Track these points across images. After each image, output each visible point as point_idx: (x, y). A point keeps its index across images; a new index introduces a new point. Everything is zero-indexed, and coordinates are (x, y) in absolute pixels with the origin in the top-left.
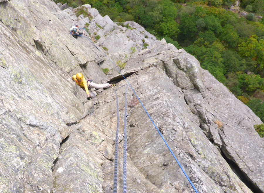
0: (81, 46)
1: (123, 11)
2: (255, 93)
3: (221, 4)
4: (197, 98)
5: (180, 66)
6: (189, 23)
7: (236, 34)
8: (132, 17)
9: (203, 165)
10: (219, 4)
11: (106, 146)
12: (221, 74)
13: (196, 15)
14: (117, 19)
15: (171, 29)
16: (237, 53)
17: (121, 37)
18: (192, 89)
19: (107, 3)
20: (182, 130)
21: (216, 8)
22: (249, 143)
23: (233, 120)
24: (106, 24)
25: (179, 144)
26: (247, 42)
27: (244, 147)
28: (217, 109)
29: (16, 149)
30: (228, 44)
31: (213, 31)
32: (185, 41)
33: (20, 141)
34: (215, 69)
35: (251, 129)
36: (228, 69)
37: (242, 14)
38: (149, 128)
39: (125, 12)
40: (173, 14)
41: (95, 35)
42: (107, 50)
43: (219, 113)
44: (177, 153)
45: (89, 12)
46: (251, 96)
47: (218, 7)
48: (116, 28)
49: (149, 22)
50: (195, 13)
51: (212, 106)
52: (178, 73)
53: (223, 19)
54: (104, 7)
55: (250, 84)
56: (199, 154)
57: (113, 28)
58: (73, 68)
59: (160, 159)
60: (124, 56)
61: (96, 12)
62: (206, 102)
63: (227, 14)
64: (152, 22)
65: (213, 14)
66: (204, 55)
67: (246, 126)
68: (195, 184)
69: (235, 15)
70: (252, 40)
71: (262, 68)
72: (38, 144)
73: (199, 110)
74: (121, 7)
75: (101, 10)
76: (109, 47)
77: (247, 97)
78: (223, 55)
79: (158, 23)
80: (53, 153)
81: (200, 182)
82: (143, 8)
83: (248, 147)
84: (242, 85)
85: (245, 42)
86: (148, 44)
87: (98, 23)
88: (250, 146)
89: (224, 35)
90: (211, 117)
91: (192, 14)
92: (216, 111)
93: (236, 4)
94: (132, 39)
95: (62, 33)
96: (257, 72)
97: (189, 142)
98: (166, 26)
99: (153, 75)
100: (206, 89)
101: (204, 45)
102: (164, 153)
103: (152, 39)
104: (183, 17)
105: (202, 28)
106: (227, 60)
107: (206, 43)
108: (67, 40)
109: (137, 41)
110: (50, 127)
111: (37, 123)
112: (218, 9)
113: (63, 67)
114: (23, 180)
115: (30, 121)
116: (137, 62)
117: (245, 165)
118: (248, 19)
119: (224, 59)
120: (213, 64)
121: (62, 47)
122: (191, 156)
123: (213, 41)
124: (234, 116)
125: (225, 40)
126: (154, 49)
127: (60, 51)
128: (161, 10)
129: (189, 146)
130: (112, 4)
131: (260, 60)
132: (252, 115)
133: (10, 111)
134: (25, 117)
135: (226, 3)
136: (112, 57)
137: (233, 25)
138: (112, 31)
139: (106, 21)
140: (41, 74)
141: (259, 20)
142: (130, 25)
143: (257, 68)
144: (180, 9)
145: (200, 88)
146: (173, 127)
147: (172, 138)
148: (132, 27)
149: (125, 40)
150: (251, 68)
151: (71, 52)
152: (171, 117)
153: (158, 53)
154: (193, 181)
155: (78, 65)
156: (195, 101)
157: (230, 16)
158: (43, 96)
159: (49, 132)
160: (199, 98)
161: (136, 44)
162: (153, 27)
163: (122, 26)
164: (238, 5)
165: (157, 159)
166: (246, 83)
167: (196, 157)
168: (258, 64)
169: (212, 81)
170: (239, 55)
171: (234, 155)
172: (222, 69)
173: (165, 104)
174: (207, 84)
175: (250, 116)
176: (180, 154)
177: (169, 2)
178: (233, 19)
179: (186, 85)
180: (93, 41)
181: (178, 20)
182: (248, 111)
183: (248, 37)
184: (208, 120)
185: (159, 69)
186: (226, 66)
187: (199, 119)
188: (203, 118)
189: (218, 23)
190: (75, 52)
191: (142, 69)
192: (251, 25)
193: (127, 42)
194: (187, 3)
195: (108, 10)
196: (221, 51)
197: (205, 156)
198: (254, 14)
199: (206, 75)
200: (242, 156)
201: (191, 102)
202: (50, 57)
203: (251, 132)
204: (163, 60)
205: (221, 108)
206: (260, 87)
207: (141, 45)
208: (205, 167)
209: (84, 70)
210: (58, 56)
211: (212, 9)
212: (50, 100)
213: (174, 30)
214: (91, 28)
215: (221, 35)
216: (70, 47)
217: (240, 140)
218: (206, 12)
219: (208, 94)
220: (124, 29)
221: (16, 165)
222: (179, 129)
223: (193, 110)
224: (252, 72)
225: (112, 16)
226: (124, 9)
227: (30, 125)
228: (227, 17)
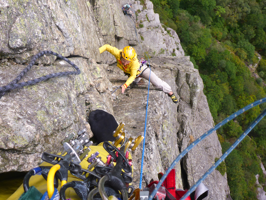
0: (125, 23)
1: (172, 19)
2: (232, 139)
3: (245, 58)
4: (187, 112)
5: (189, 81)
6: (214, 58)
7: (243, 87)
8: (176, 28)
9: (161, 147)
10: (243, 58)
11: (101, 82)
12: (216, 110)
13: (222, 56)
14: (164, 22)
15: (200, 54)
16: (236, 102)
17: (160, 37)
18: (188, 102)
19: (163, 5)
20: (161, 115)
21: (239, 59)
22: (204, 165)
23: (203, 143)
24: (153, 20)
25: (153, 123)
26: (246, 98)
27: (199, 166)
28: (197, 128)
29: (42, 26)
30: (233, 91)
31: (228, 75)
32: (204, 70)
33: (46, 26)
34: (214, 104)
35: (212, 157)
36: (222, 110)
37: (254, 75)
38: (138, 102)
39: (173, 20)
40: (207, 44)
41: (141, 23)
42: (143, 40)
43: (196, 132)
44: (148, 125)
45: (146, 2)
46: (228, 139)
47: (241, 60)
48: (159, 28)
49: (186, 39)
50: (223, 54)
51: (194, 124)
52: (184, 85)
53: (239, 70)
54: (160, 6)
55: (231, 130)
56: (163, 139)
57: (157, 26)
58: (108, 34)
59: (134, 123)
60: (153, 52)
61: (152, 6)
62: (192, 118)
63: (245, 69)
64: (189, 40)
65: (235, 62)
66: (212, 88)
67: (210, 153)
68: (147, 148)
69: (250, 73)
70: (251, 98)
71: (247, 123)
72: (57, 38)
73: (184, 121)
74: (172, 14)
75: (156, 7)
76: (146, 38)
77: (225, 138)
78: (225, 97)
79: (192, 44)
80: (63, 51)
81: (151, 151)
82: (188, 25)
83: (202, 168)
84: (226, 127)
85: (245, 96)
86: (176, 54)
87: (148, 15)
88: (204, 168)
89: (234, 83)
90: (189, 131)
91: (220, 53)
92: (195, 129)
93: (254, 65)
94: (167, 44)
95: (116, 3)
96: (241, 124)
97: (161, 126)
98: (197, 50)
99: (165, 75)
100: (198, 109)
101: (216, 81)
102: (139, 121)
103: (181, 53)
104: (213, 51)
105: (222, 67)
106: (226, 103)
107: (218, 80)
108: (117, 11)
109: (169, 47)
110: (70, 39)
111: (63, 29)
112: (240, 61)
113: (102, 28)
114: (36, 45)
115: (59, 24)
116: (160, 61)
117: (192, 179)
118: (256, 81)
119: (224, 100)
120: (214, 99)
121: (110, 13)
122: (156, 136)
123: (224, 82)
124: (206, 140)
125: (233, 87)
126: (178, 60)
127: (107, 15)
128: (200, 36)
129: (159, 128)
130: (167, 8)
131: (248, 117)
132: (219, 149)
133: (49, 8)
134: (57, 19)
135: (248, 60)
136: (144, 46)
137: (244, 79)
138: (155, 28)
139: (155, 18)
140: (83, 12)
141: (263, 87)
142: (171, 32)
143: (243, 121)
144: (214, 44)
145: (194, 105)
146: (155, 109)
147: (150, 116)
148: (172, 35)
149: (161, 41)
150: (239, 119)
151: (114, 21)
152: (159, 103)
153: (178, 64)
154: (147, 146)
155: (114, 34)
156: (185, 113)
157: (246, 71)
158: (76, 23)
159: (67, 42)
160: (188, 112)
161: (168, 49)
162: (187, 44)
163: (164, 29)
164: (256, 67)
165: (131, 122)
166: (229, 127)
167: (160, 138)
168: (245, 118)
169: (205, 106)
170: (236, 104)
171: (189, 167)
172: (218, 106)
173: (160, 94)
174: (200, 105)
175: (217, 149)
176: (149, 127)
177: (209, 34)
178: (247, 75)
179: (185, 97)
180: (137, 27)
181: (208, 51)
182: (218, 145)
183: (250, 95)
184: (186, 132)
185: (173, 74)
186: (223, 107)
187: (180, 127)
188: (183, 128)
189: (234, 71)
190: (118, 24)
191: (160, 67)
192: (256, 87)
193: (162, 43)
194: (222, 43)
195: (161, 10)
196: (226, 93)
197: (166, 143)
198: (263, 80)
199: (203, 99)
200: (194, 172)
201: (181, 112)
202: (96, 14)
203: (211, 159)
204: (179, 70)
205: (200, 129)
206: (238, 136)
207: (170, 52)
208: (161, 149)
209: (116, 42)
210: (102, 17)
211: (236, 58)
212: (79, 30)
213: (201, 57)
214: (140, 15)
215: (232, 81)
216: (116, 17)
217: (200, 159)
218: (231, 57)
219: (197, 113)
220: (165, 32)
221: (36, 33)
222: (160, 113)
223: (179, 118)
224: (238, 122)
225: (162, 17)
226: (174, 17)
227: (58, 26)
228: (243, 71)
